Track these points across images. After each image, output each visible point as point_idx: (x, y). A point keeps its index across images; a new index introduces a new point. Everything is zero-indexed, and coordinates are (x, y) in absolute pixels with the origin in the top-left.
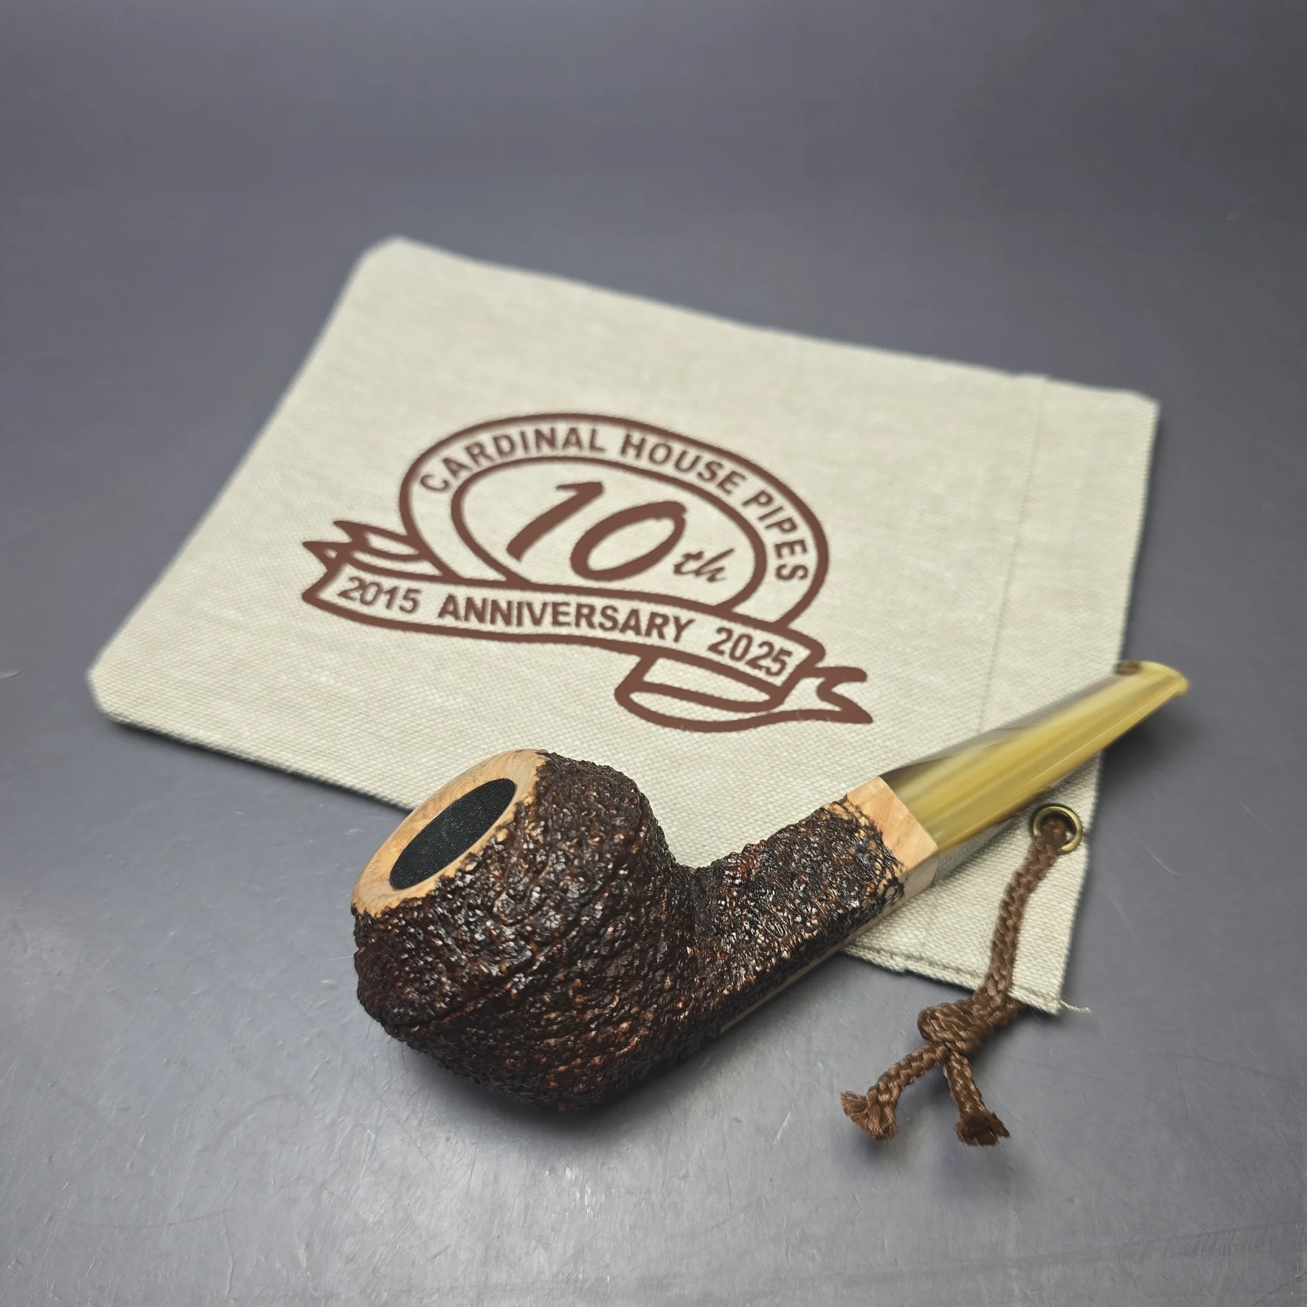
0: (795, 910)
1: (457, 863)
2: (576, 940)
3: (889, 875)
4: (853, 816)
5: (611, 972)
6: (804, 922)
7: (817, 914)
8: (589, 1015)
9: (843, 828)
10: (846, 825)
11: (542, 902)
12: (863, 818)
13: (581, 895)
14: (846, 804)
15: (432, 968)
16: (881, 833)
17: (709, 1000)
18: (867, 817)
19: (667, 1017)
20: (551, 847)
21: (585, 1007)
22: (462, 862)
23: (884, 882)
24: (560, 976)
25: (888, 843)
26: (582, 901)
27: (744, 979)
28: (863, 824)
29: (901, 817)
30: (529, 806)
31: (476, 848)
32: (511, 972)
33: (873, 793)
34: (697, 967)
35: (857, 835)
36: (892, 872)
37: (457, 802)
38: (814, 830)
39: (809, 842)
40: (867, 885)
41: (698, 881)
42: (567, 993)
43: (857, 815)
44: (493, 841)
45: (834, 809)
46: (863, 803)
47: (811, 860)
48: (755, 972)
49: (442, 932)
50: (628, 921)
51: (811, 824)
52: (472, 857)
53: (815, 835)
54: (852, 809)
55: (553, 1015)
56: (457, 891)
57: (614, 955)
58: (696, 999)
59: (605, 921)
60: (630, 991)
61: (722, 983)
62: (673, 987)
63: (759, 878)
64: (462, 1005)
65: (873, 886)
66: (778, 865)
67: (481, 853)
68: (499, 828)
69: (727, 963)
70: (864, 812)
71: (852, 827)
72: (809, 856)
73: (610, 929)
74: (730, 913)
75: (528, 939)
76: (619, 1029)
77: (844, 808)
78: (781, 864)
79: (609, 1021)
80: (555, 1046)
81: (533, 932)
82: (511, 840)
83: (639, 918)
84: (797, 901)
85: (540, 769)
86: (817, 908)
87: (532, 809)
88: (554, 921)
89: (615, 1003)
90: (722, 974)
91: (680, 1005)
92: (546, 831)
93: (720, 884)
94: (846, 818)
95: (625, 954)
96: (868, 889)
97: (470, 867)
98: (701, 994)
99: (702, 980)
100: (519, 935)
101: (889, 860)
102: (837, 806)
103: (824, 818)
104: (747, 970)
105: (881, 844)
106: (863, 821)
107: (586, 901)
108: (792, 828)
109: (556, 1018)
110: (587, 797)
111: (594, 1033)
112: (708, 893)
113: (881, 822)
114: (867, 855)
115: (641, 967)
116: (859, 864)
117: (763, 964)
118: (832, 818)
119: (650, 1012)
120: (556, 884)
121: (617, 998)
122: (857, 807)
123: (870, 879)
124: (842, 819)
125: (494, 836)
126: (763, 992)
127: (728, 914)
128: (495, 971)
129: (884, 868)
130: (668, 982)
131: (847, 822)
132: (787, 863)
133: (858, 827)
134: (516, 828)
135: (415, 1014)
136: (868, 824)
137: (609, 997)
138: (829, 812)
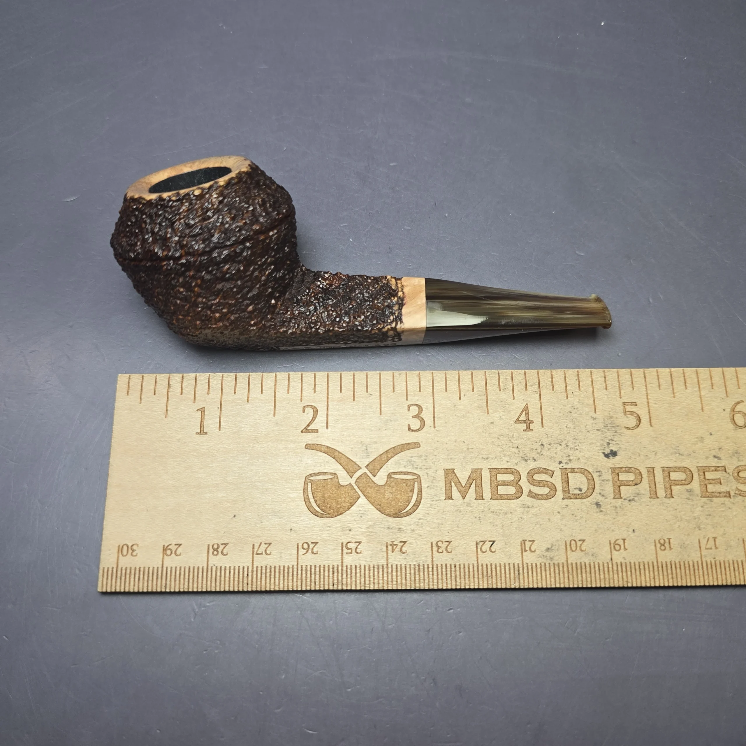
0: (339, 315)
1: (170, 194)
2: (205, 261)
3: (393, 325)
4: (398, 289)
5: (219, 286)
6: (339, 322)
7: (348, 323)
8: (200, 299)
9: (389, 291)
10: (391, 291)
11: (198, 235)
12: (402, 293)
13: (218, 243)
14: (399, 282)
15: (136, 235)
16: (405, 304)
17: (271, 329)
18: (403, 293)
19: (243, 324)
20: (217, 211)
21: (199, 295)
22: (172, 194)
23: (389, 327)
24: (192, 273)
25: (404, 310)
26: (217, 245)
27: (294, 330)
28: (399, 295)
29: (419, 303)
30: (220, 186)
31: (183, 192)
32: (167, 258)
33: (415, 284)
34: (274, 311)
35: (392, 298)
36: (396, 324)
37: (208, 168)
38: (374, 285)
39: (368, 288)
40: (381, 324)
41: (304, 274)
42: (191, 283)
43: (400, 289)
44: (191, 193)
45: (391, 280)
46: (407, 286)
47: (363, 297)
48: (301, 331)
49: (148, 221)
50: (239, 269)
51: (375, 281)
52: (178, 194)
53: (373, 287)
54: (399, 285)
55: (182, 290)
56: (164, 207)
57: (223, 279)
58: (264, 325)
59: (225, 261)
60: (226, 301)
61: (283, 326)
62: (251, 312)
63: (333, 290)
64: (141, 260)
65: (382, 326)
66: (346, 290)
67: (183, 195)
68: (199, 188)
69: (291, 318)
70: (404, 291)
71: (393, 293)
72: (363, 295)
73: (227, 267)
74: (308, 298)
75: (182, 247)
76: (213, 315)
77: (397, 283)
78: (348, 290)
79: (210, 308)
80: (179, 305)
81: (186, 245)
82: (200, 197)
83: (245, 270)
84: (343, 311)
85: (241, 173)
86: (350, 319)
87: (221, 189)
88: (198, 246)
89: (215, 302)
90: (285, 322)
91: (252, 322)
92: (221, 202)
93: (313, 283)
94: (393, 287)
95: (231, 283)
96: (379, 326)
97: (174, 198)
98: (268, 324)
99: (272, 318)
100: (178, 242)
101: (399, 319)
102: (393, 280)
103: (384, 282)
104: (298, 327)
105: (400, 309)
106: (400, 294)
107: (220, 246)
108: (365, 277)
109: (183, 292)
110: (255, 199)
111: (200, 309)
112: (304, 283)
113: (408, 299)
114: (391, 310)
115: (238, 293)
116: (383, 313)
117: (307, 328)
118: (387, 284)
119: (233, 317)
120: (209, 230)
121: (218, 300)
122: (403, 286)
123: (384, 322)
124: (391, 287)
125: (194, 191)
126: (307, 343)
127: (307, 298)
128: (160, 253)
129: (393, 321)
130: (251, 308)
131: (393, 290)
132: (351, 292)
133: (396, 295)
134: (207, 193)
135: (121, 252)
136: (401, 297)
137: (213, 297)
138: (388, 280)
